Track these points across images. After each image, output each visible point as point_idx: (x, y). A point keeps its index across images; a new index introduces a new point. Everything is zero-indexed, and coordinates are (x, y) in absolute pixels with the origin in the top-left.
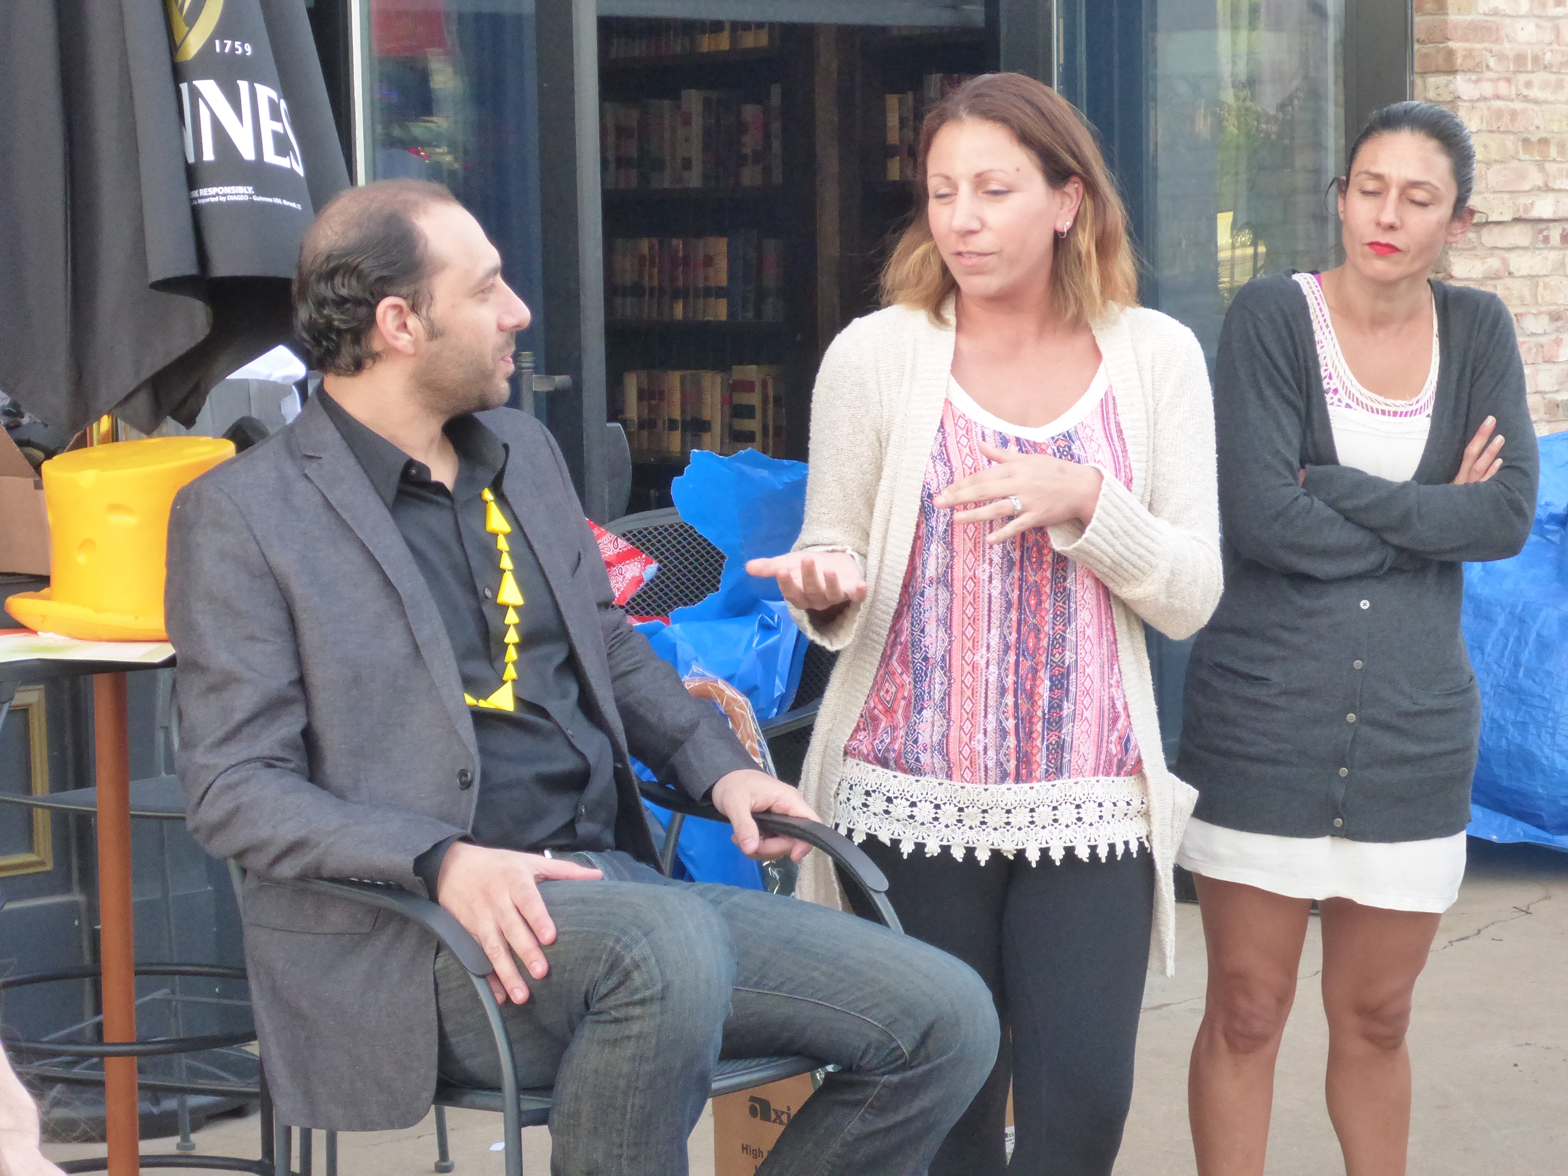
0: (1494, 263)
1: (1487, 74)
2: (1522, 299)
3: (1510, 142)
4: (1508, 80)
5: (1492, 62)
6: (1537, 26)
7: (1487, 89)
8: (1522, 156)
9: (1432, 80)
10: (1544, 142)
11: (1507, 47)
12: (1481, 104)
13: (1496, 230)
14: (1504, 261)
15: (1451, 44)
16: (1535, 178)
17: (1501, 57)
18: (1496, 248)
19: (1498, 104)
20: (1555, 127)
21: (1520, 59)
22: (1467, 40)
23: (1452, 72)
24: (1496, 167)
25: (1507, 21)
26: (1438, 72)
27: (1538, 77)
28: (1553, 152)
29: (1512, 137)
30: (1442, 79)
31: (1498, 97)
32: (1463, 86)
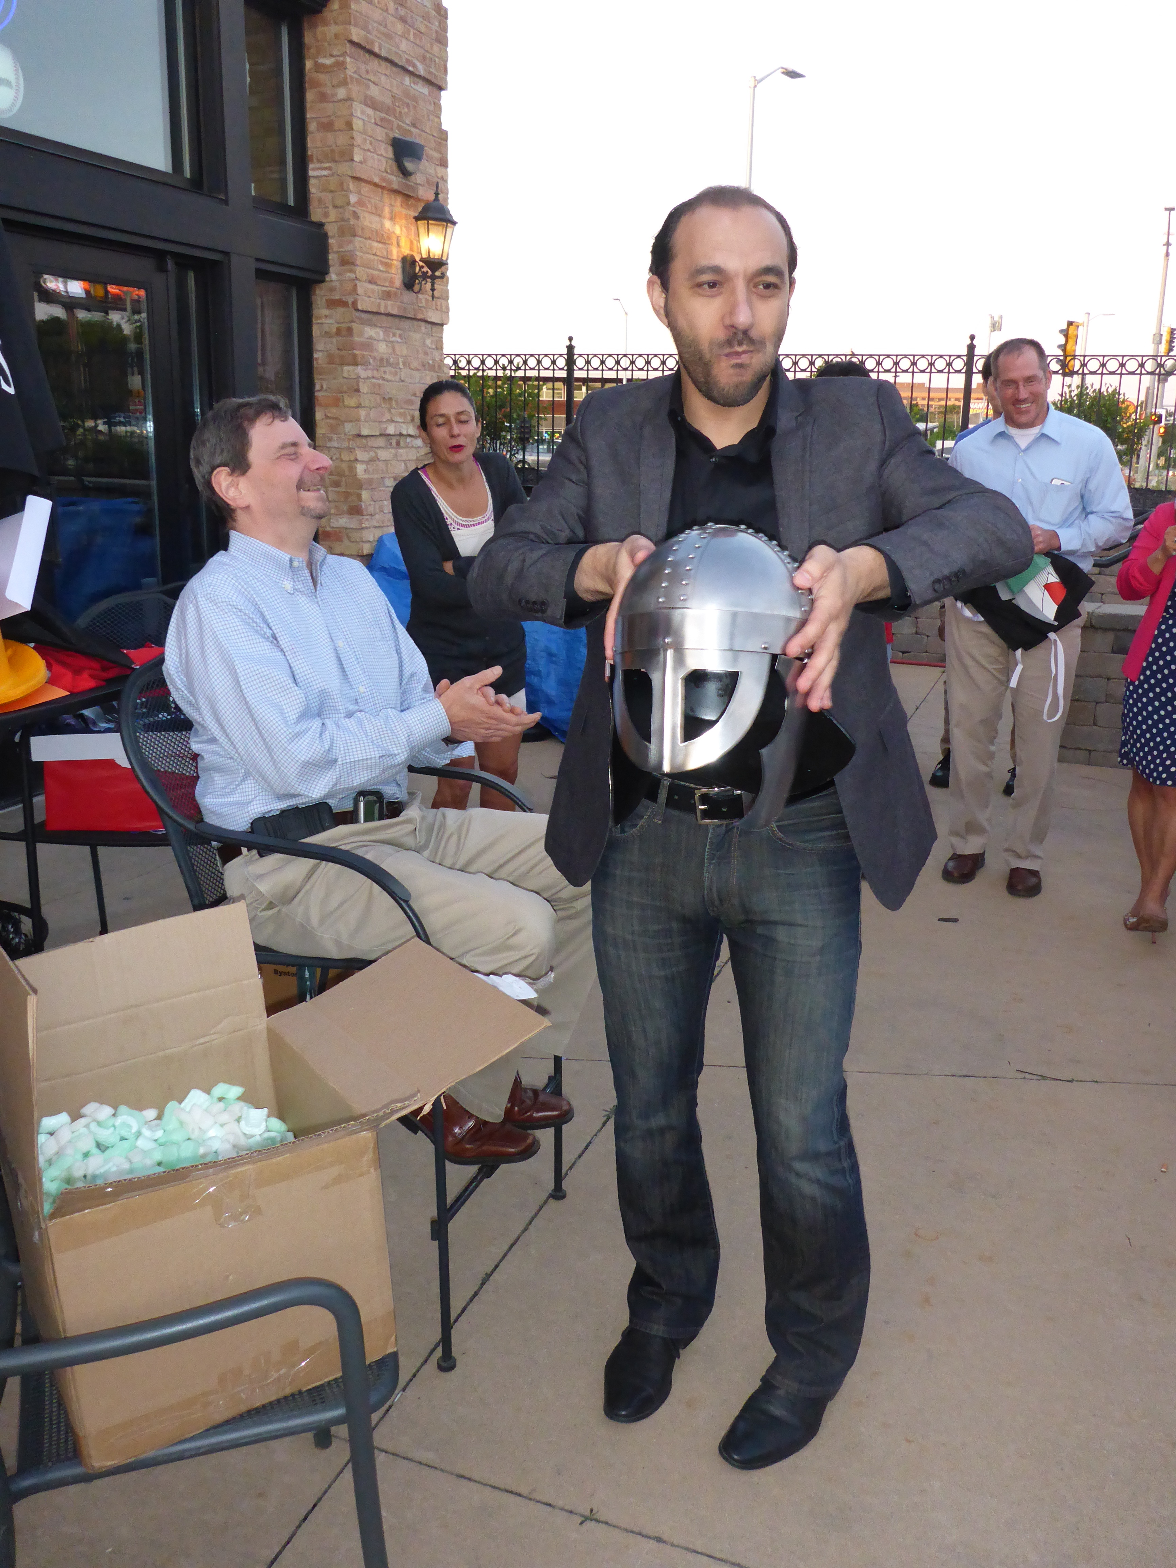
0: (372, 454)
1: (370, 367)
2: (382, 470)
3: (378, 398)
4: (377, 370)
5: (371, 361)
6: (387, 346)
7: (369, 373)
8: (383, 406)
9: (346, 368)
10: (390, 399)
11: (375, 354)
12: (368, 381)
13: (373, 439)
14: (376, 453)
15: (355, 351)
16: (387, 416)
17: (374, 358)
18: (373, 447)
19: (374, 381)
20: (394, 392)
21: (382, 360)
22: (360, 350)
23: (356, 364)
24: (373, 409)
25: (376, 342)
26: (348, 364)
27: (388, 369)
28: (394, 403)
29: (379, 396)
30: (351, 368)
31: (373, 377)
32: (360, 370)
